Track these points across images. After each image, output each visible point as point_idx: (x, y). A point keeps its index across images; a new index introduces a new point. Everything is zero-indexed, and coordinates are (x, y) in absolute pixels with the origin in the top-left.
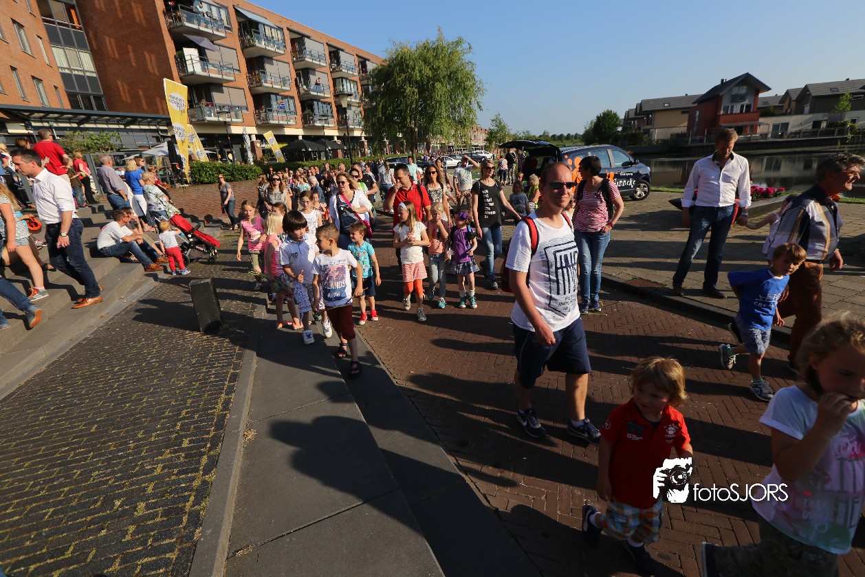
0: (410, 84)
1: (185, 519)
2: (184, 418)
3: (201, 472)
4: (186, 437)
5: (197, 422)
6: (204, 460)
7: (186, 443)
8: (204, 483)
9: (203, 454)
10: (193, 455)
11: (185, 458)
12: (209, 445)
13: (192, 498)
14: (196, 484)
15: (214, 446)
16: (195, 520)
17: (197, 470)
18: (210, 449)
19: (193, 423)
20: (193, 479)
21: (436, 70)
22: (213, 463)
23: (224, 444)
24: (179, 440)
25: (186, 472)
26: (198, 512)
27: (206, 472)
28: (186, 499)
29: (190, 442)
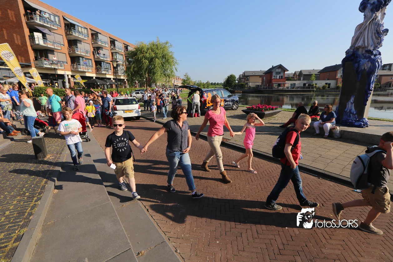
0: (145, 59)
1: (26, 214)
2: (27, 187)
3: (34, 202)
4: (27, 192)
5: (32, 188)
6: (35, 198)
7: (27, 194)
8: (35, 204)
9: (35, 197)
10: (31, 198)
11: (26, 198)
12: (38, 194)
13: (29, 209)
14: (31, 205)
15: (40, 194)
16: (30, 214)
17: (32, 201)
18: (38, 195)
19: (31, 188)
20: (30, 204)
21: (157, 54)
22: (39, 199)
23: (44, 193)
24: (25, 193)
25: (27, 202)
26: (32, 212)
27: (36, 201)
28: (27, 209)
29: (29, 194)
